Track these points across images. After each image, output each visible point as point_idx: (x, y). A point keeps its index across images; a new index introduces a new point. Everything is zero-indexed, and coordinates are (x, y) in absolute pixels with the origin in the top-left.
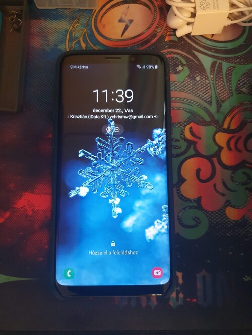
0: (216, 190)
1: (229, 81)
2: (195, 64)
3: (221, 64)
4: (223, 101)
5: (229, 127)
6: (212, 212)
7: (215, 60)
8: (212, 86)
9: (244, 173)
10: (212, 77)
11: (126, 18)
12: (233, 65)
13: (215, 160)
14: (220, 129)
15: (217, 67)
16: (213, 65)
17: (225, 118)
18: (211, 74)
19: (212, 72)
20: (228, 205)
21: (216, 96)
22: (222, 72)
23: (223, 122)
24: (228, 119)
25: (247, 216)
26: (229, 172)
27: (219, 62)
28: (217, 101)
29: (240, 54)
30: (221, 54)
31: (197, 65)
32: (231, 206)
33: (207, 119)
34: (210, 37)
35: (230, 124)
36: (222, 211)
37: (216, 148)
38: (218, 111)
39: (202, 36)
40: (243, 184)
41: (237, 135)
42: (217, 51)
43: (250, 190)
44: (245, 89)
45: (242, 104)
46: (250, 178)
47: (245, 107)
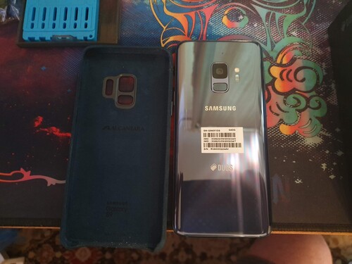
0: (272, 111)
1: (281, 27)
3: (274, 15)
4: (276, 43)
5: (281, 62)
8: (267, 30)
9: (294, 98)
10: (267, 23)
12: (284, 14)
14: (274, 63)
15: (270, 16)
16: (268, 15)
17: (278, 55)
19: (267, 20)
21: (271, 39)
22: (275, 20)
23: (277, 58)
24: (281, 56)
25: (297, 131)
26: (283, 97)
27: (272, 12)
28: (272, 42)
29: (291, 6)
30: (274, 6)
31: (255, 15)
32: (284, 124)
35: (282, 59)
36: (277, 127)
37: (271, 78)
38: (272, 50)
40: (294, 107)
41: (288, 68)
42: (271, 4)
43: (300, 111)
44: (294, 33)
45: (292, 44)
46: (299, 101)
47: (294, 47)
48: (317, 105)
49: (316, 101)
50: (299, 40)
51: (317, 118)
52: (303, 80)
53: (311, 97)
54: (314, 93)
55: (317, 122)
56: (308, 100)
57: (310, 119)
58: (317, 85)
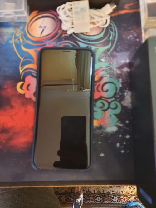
7: (88, 45)
9: (101, 102)
11: (43, 26)
12: (98, 48)
25: (102, 124)
26: (94, 102)
27: (90, 46)
30: (91, 42)
32: (94, 119)
34: (85, 34)
39: (82, 33)
40: (101, 108)
41: (98, 84)
42: (89, 41)
43: (104, 111)
44: (103, 60)
45: (101, 67)
46: (104, 105)
47: (103, 69)
48: (115, 106)
49: (115, 104)
50: (107, 64)
51: (115, 115)
52: (107, 91)
53: (112, 101)
54: (113, 99)
55: (115, 117)
56: (109, 103)
57: (111, 116)
58: (115, 94)
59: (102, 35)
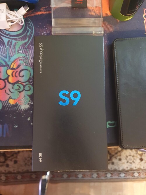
0: (6, 93)
1: (15, 48)
2: (1, 41)
3: (12, 41)
4: (11, 57)
5: (13, 67)
6: (4, 101)
7: (9, 39)
8: (7, 50)
9: (18, 85)
10: (8, 46)
12: (17, 41)
13: (6, 81)
14: (9, 68)
15: (10, 42)
16: (9, 41)
17: (12, 64)
18: (7, 45)
19: (8, 45)
20: (10, 98)
21: (9, 55)
22: (12, 45)
23: (11, 65)
25: (18, 102)
26: (12, 85)
27: (11, 40)
28: (9, 57)
29: (20, 37)
30: (12, 37)
31: (2, 42)
32: (12, 99)
33: (4, 64)
34: (8, 30)
36: (8, 101)
37: (7, 76)
38: (9, 61)
39: (5, 29)
40: (17, 90)
41: (16, 70)
42: (11, 36)
43: (20, 92)
44: (21, 52)
45: (19, 57)
46: (20, 87)
47: (20, 59)
48: (28, 89)
49: (28, 87)
50: (24, 55)
51: (28, 95)
52: (23, 76)
53: (26, 85)
54: (28, 83)
55: (28, 97)
56: (24, 86)
57: (25, 96)
58: (29, 79)
59: (21, 31)
